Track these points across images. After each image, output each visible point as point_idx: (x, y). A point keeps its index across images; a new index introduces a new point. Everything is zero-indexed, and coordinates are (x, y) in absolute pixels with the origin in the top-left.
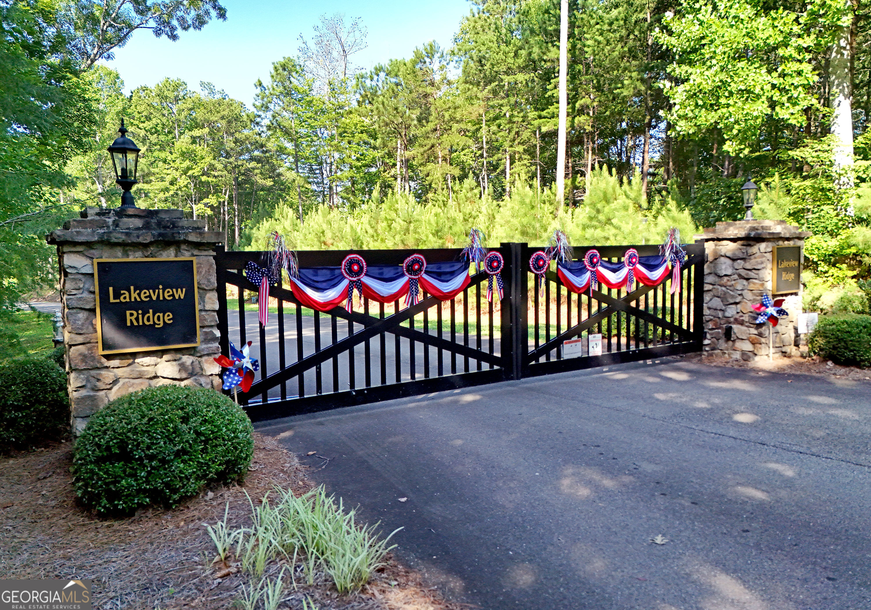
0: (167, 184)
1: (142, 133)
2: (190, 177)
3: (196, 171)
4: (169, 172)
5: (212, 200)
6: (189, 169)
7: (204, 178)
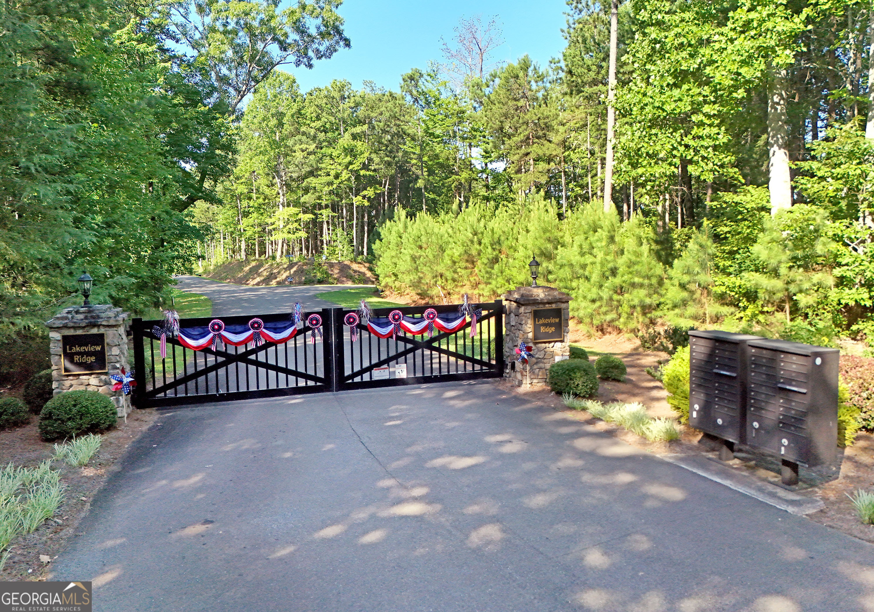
0: (331, 178)
1: (312, 132)
2: (351, 171)
3: (355, 167)
4: (333, 167)
5: (370, 192)
6: (350, 163)
7: (362, 172)
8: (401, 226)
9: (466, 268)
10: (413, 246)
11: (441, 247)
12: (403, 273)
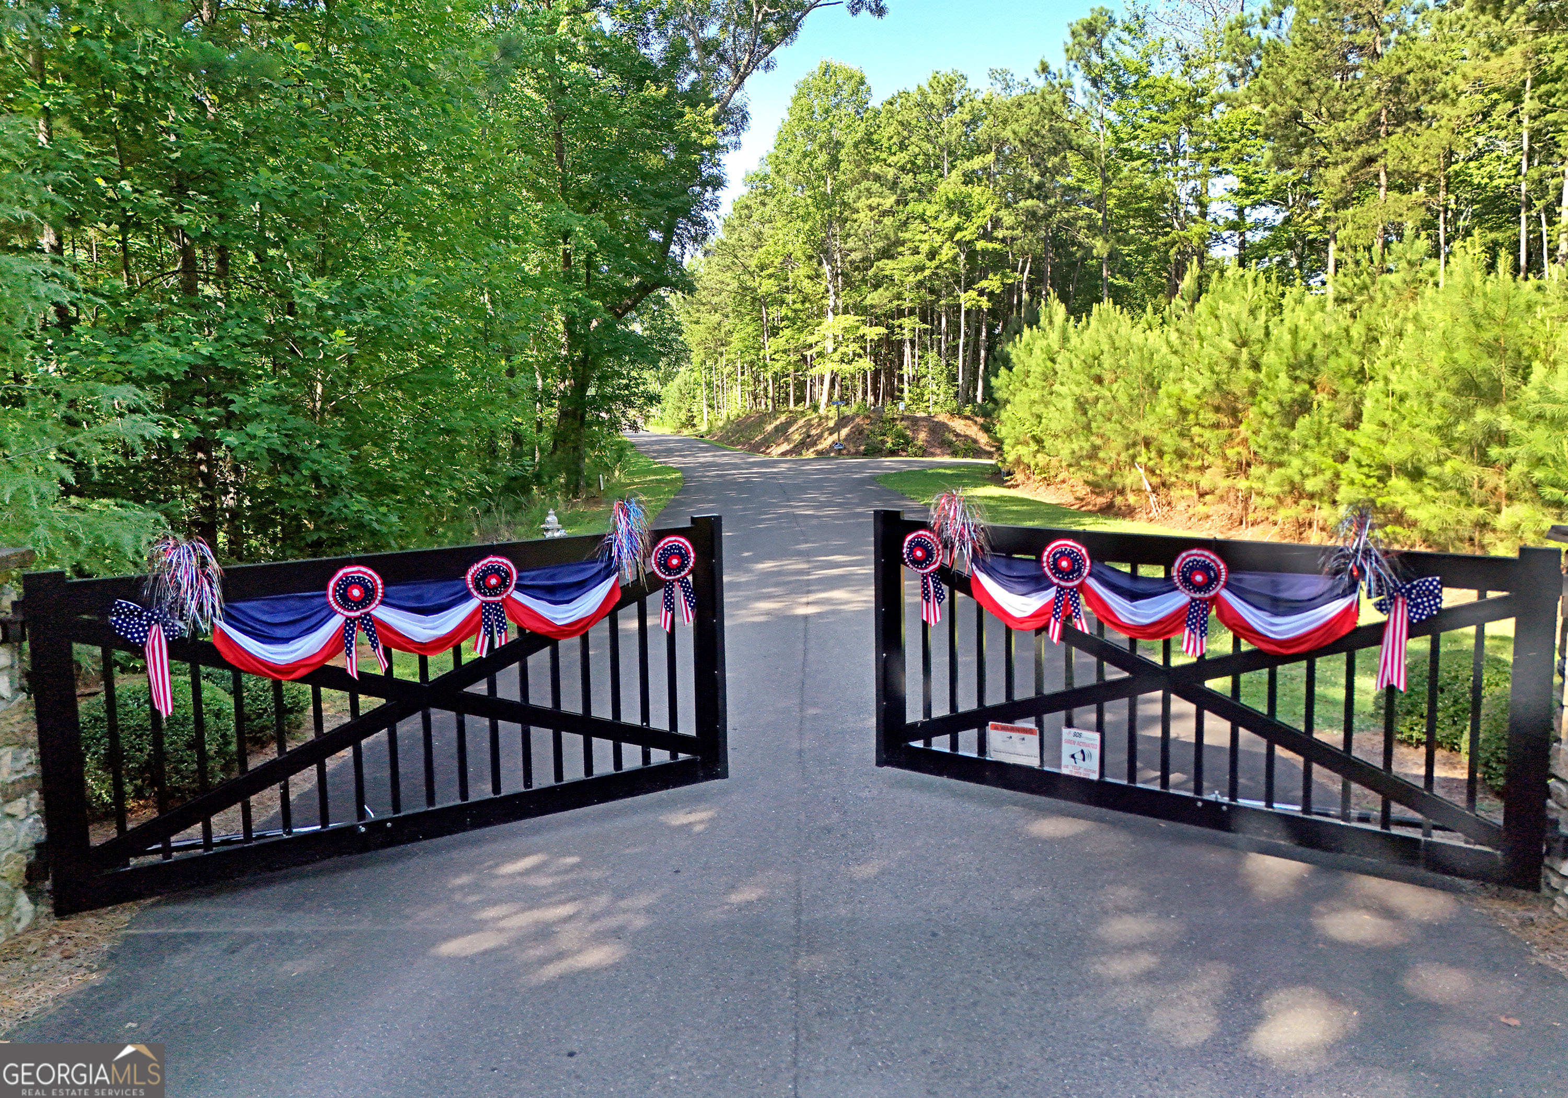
0: (922, 257)
2: (958, 243)
5: (993, 283)
6: (958, 228)
7: (980, 245)
8: (1054, 337)
9: (1217, 426)
10: (1082, 378)
11: (1149, 378)
12: (1056, 436)
